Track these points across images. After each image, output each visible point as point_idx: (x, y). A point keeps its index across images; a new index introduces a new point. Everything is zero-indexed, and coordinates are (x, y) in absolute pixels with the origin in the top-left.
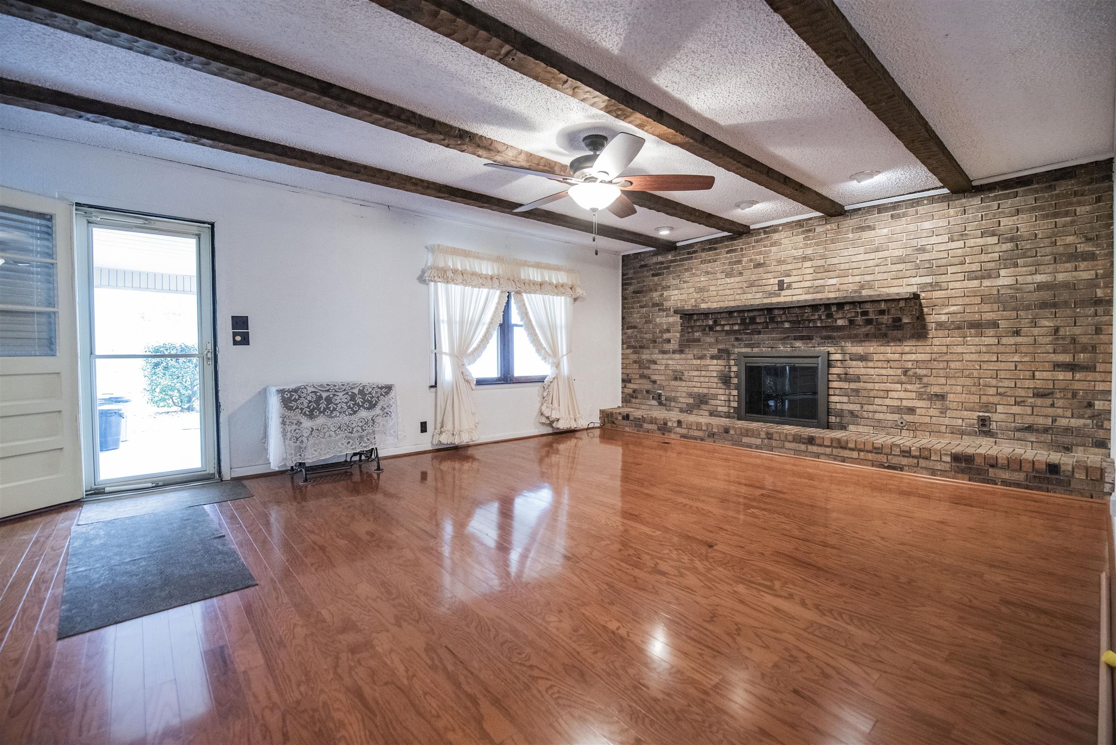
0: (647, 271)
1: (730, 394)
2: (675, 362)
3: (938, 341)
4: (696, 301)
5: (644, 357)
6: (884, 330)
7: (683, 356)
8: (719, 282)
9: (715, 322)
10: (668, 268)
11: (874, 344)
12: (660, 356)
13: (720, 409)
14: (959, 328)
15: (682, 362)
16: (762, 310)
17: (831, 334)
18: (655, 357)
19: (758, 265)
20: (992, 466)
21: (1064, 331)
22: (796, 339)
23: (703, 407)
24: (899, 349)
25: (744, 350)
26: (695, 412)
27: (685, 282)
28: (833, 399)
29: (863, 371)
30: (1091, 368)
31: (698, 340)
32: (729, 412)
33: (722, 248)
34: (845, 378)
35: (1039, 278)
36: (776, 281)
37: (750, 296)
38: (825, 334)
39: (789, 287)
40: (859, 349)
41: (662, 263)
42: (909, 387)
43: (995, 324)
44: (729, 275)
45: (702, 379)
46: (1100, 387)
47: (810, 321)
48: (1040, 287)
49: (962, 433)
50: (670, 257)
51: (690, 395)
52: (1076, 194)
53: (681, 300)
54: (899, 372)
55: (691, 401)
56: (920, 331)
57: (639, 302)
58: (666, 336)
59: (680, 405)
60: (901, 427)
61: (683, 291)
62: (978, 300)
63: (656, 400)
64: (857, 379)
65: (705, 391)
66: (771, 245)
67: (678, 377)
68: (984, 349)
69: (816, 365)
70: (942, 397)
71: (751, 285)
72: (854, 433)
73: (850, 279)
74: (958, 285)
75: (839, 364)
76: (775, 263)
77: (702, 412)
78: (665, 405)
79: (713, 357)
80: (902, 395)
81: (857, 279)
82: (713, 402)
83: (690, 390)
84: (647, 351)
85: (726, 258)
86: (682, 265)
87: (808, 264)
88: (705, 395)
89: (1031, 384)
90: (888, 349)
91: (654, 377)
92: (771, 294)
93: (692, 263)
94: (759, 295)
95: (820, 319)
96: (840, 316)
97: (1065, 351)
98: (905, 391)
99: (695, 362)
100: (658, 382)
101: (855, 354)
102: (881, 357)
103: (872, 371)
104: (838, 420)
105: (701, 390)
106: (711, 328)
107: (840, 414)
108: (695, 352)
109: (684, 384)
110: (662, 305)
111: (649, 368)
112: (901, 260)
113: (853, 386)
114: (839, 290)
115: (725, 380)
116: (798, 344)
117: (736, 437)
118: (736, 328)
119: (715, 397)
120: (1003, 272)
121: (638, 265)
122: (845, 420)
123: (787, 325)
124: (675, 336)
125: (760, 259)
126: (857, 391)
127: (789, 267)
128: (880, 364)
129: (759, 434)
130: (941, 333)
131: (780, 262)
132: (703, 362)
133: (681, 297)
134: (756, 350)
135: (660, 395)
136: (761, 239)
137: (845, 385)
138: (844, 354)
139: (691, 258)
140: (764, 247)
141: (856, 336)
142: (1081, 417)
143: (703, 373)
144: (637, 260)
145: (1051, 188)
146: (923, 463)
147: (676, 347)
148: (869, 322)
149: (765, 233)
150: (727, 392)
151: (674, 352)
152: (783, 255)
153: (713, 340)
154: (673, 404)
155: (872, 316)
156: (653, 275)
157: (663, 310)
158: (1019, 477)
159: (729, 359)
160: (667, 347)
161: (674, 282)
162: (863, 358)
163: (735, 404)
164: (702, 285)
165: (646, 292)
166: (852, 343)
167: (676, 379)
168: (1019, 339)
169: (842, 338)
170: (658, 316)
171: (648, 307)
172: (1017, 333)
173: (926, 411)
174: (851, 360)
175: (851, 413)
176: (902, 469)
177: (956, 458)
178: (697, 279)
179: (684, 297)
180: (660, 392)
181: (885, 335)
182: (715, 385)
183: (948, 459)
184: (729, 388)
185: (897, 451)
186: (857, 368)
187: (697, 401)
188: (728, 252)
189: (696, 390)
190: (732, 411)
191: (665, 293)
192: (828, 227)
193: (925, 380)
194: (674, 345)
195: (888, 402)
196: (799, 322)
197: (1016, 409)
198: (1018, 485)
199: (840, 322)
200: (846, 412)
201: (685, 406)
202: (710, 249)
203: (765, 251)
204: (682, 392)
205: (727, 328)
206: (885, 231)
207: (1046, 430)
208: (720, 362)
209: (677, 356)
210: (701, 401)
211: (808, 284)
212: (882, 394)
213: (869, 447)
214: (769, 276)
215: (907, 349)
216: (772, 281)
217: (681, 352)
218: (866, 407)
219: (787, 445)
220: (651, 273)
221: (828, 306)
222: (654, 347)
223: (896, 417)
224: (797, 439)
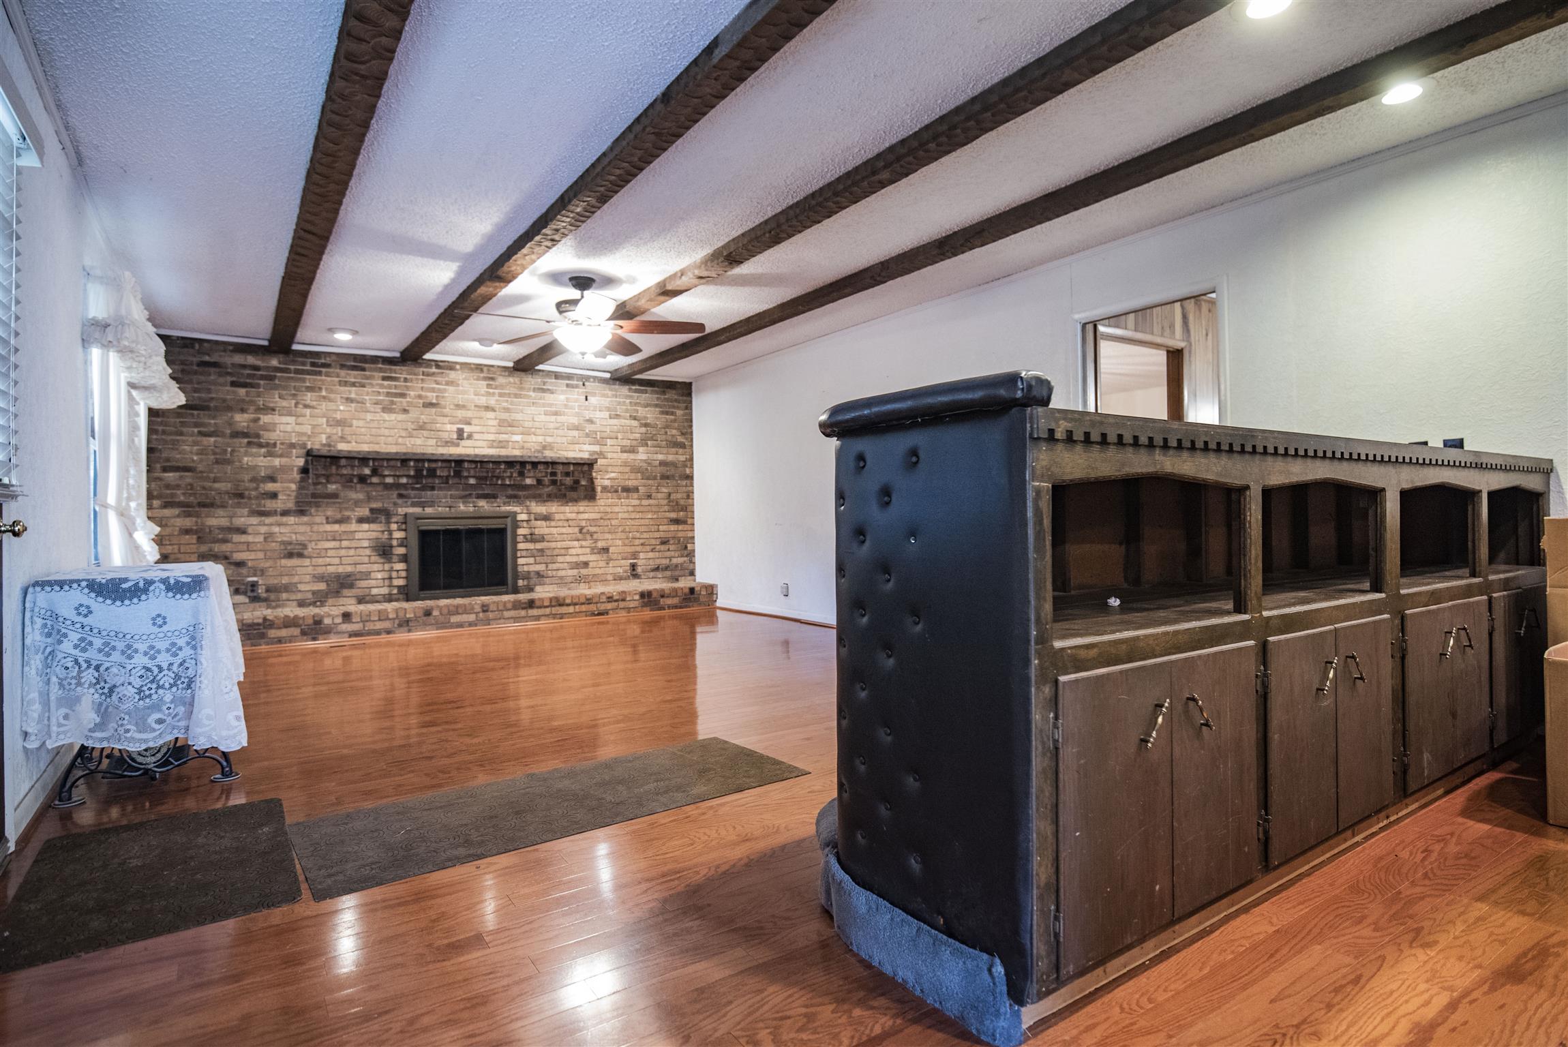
0: (220, 375)
1: (391, 570)
2: (291, 529)
3: (603, 501)
4: (329, 437)
5: (212, 522)
6: (563, 491)
7: (305, 519)
8: (369, 416)
9: (375, 472)
10: (271, 378)
11: (555, 504)
12: (254, 520)
13: (375, 591)
14: (616, 491)
15: (302, 529)
16: (449, 461)
17: (517, 493)
18: (240, 521)
19: (431, 405)
20: (662, 596)
21: (673, 496)
22: (479, 497)
23: (346, 592)
24: (575, 509)
25: (411, 510)
26: (330, 601)
27: (306, 406)
28: (521, 561)
29: (546, 531)
30: (685, 522)
31: (334, 496)
32: (390, 594)
33: (371, 370)
34: (532, 538)
35: (660, 457)
36: (455, 427)
37: (419, 442)
38: (510, 492)
39: (470, 437)
40: (541, 509)
41: (256, 368)
42: (584, 543)
43: (636, 490)
44: (387, 409)
45: (343, 552)
46: (690, 534)
47: (498, 478)
48: (663, 463)
49: (621, 579)
50: (274, 362)
51: (320, 578)
52: (676, 401)
53: (300, 434)
54: (577, 530)
55: (322, 586)
56: (590, 494)
57: (196, 425)
58: (270, 487)
59: (299, 596)
60: (579, 580)
61: (301, 420)
62: (627, 469)
63: (245, 593)
64: (542, 539)
65: (349, 569)
66: (448, 383)
67: (295, 552)
68: (631, 509)
69: (503, 526)
70: (606, 550)
71: (422, 427)
72: (543, 592)
73: (534, 438)
74: (615, 455)
75: (525, 524)
76: (452, 407)
77: (342, 601)
78: (266, 600)
79: (361, 520)
80: (580, 551)
81: (540, 439)
82: (363, 584)
83: (320, 570)
84: (220, 512)
85: (382, 386)
86: (300, 379)
87: (491, 415)
88: (349, 575)
89: (657, 535)
90: (567, 509)
91: (238, 557)
92: (448, 443)
93: (320, 380)
94: (433, 442)
95: (510, 477)
96: (532, 474)
97: (674, 511)
98: (581, 547)
99: (329, 528)
100: (250, 564)
101: (539, 514)
102: (562, 516)
103: (554, 531)
104: (525, 583)
105: (341, 569)
106: (363, 479)
107: (527, 576)
108: (329, 513)
109: (307, 562)
110: (258, 436)
111: (225, 541)
112: (577, 428)
113: (539, 546)
114: (523, 448)
115: (384, 551)
116: (482, 503)
117: (442, 619)
118: (404, 480)
119: (367, 575)
120: (641, 449)
121: (195, 360)
122: (532, 582)
123: (472, 481)
124: (288, 489)
125: (432, 397)
126: (542, 550)
127: (469, 414)
128: (560, 523)
129: (473, 608)
130: (605, 495)
131: (458, 406)
132: (344, 527)
133: (298, 428)
134: (429, 510)
135: (254, 585)
136: (433, 374)
137: (530, 546)
138: (529, 513)
139: (320, 373)
140: (438, 384)
141: (540, 496)
142: (682, 556)
143: (345, 543)
144: (191, 351)
145: (664, 393)
146: (622, 604)
147: (291, 505)
148: (554, 482)
149: (438, 367)
150: (387, 567)
151: (285, 513)
152: (460, 399)
153: (361, 496)
154: (284, 596)
155: (559, 477)
156: (233, 384)
157: (260, 446)
158: (675, 601)
159: (388, 522)
160: (270, 505)
161: (285, 403)
162: (547, 518)
163: (401, 582)
164: (338, 416)
165: (216, 409)
166: (537, 502)
167: (290, 555)
168: (651, 502)
169: (527, 497)
170: (246, 454)
171: (223, 435)
172: (649, 497)
173: (597, 564)
174: (536, 519)
175: (538, 574)
176: (607, 613)
177: (642, 595)
178: (332, 406)
179: (307, 429)
180: (255, 579)
181: (564, 496)
182: (366, 559)
183: (637, 597)
184: (390, 561)
185: (604, 599)
186: (541, 528)
187: (335, 586)
188: (384, 379)
189: (331, 569)
190: (395, 591)
191: (266, 419)
192: (511, 380)
193: (595, 536)
194: (285, 501)
195: (568, 559)
196: (486, 478)
197: (651, 555)
198: (676, 607)
199: (528, 481)
200: (532, 574)
201: (309, 596)
202: (354, 368)
203: (439, 389)
204: (303, 574)
205: (389, 480)
206: (562, 397)
207: (667, 568)
208: (373, 526)
209: (291, 520)
210: (341, 584)
211: (491, 437)
212: (563, 552)
213: (583, 600)
214: (446, 420)
215: (582, 509)
216: (448, 427)
217: (301, 512)
218: (550, 566)
219: (507, 614)
220: (229, 379)
221: (523, 464)
222: (239, 505)
223: (575, 572)
224: (517, 606)
